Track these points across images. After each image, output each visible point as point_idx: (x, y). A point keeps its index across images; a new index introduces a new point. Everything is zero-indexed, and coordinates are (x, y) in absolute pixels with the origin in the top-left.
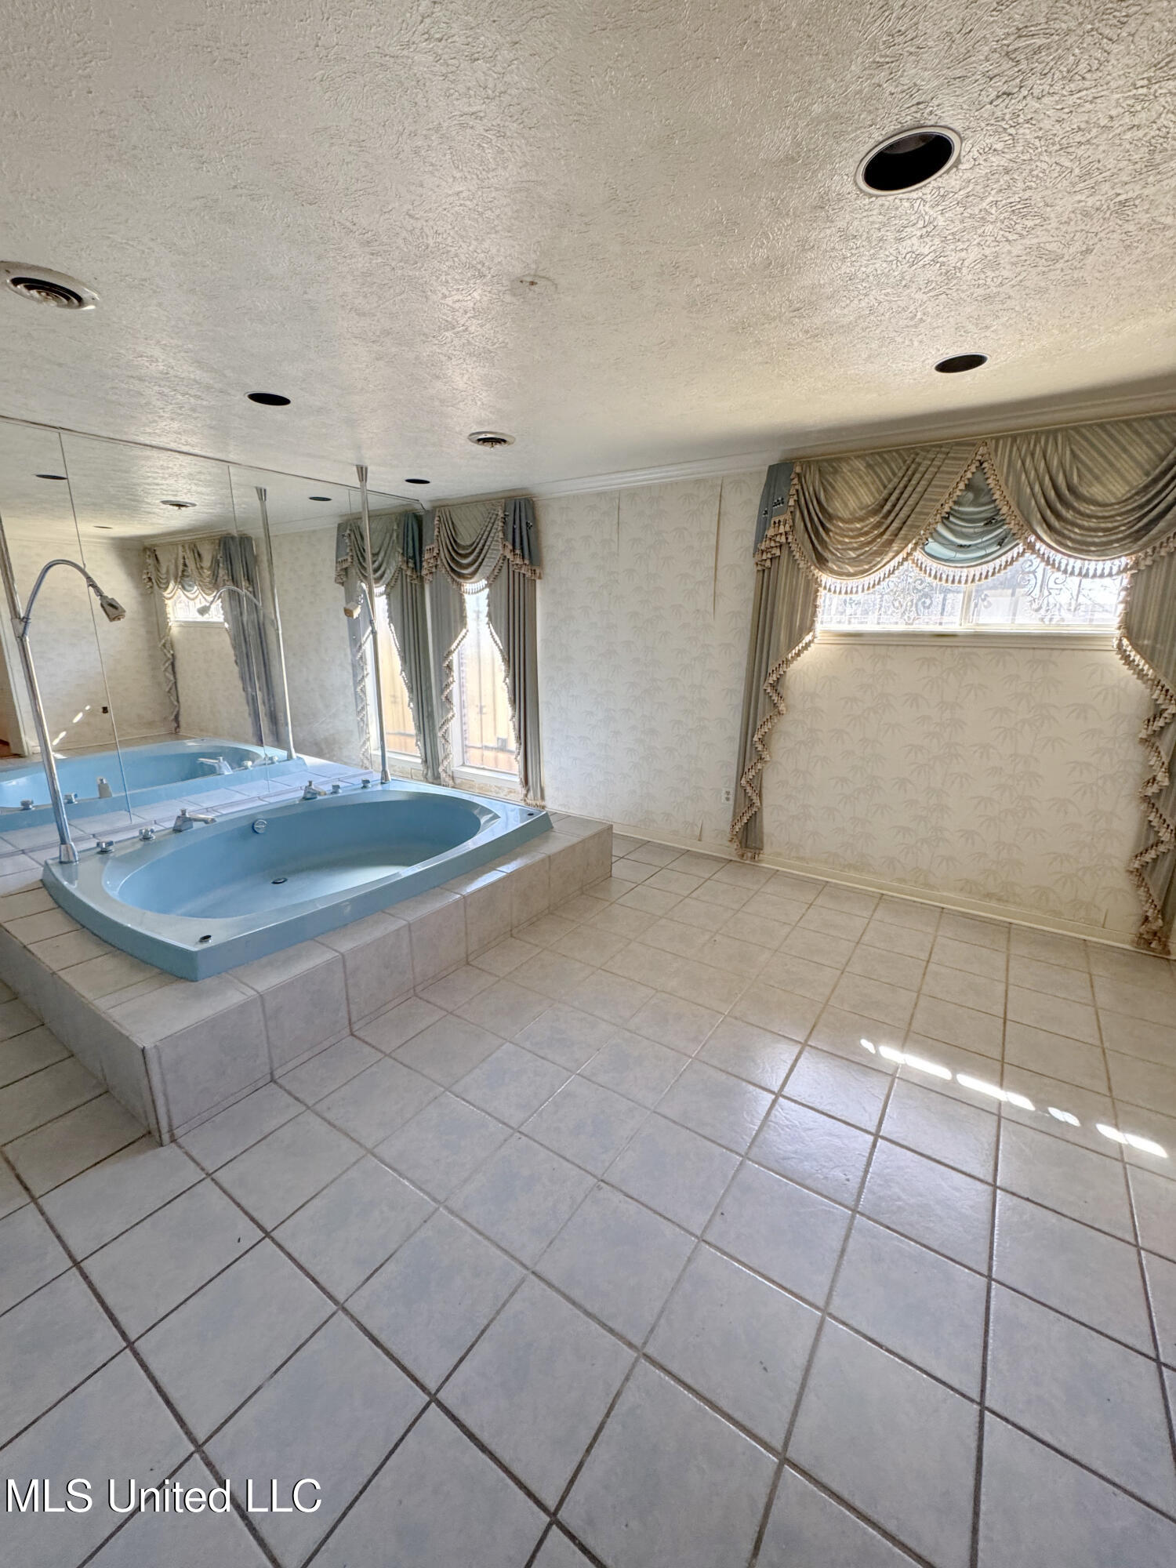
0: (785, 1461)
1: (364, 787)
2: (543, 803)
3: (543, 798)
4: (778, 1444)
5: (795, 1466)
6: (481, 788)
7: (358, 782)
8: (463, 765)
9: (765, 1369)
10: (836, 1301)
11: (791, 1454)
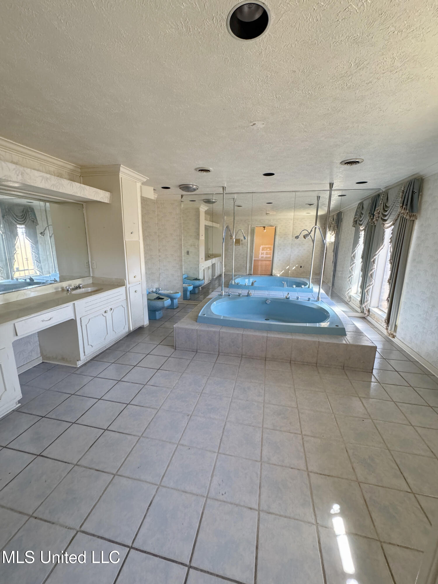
0: (115, 475)
1: (309, 300)
2: (394, 334)
3: (395, 330)
4: (119, 473)
5: (113, 477)
6: (376, 319)
7: (307, 299)
8: (377, 307)
9: (139, 468)
10: (164, 490)
11: (116, 477)
